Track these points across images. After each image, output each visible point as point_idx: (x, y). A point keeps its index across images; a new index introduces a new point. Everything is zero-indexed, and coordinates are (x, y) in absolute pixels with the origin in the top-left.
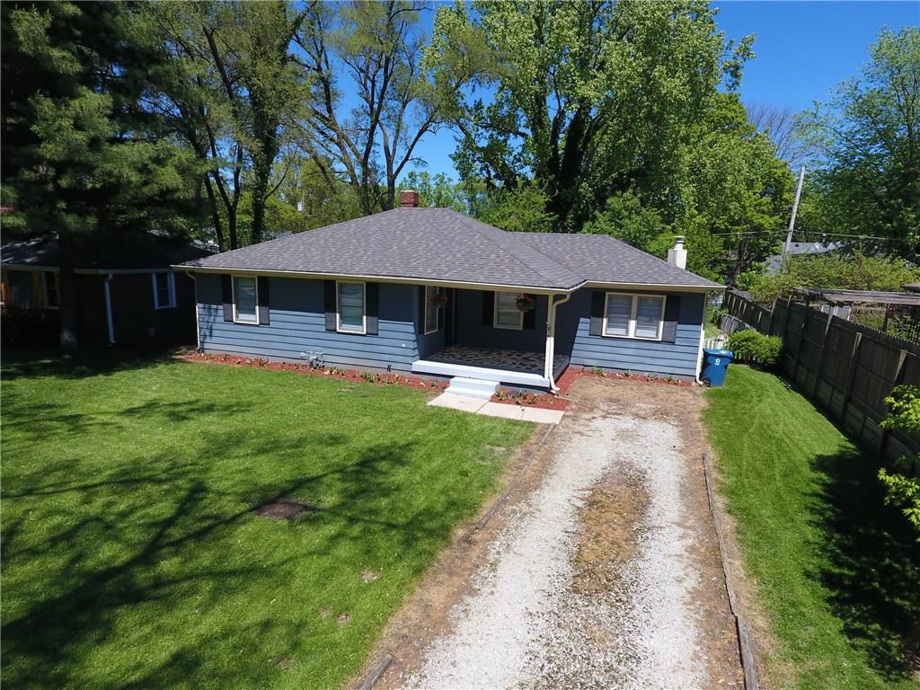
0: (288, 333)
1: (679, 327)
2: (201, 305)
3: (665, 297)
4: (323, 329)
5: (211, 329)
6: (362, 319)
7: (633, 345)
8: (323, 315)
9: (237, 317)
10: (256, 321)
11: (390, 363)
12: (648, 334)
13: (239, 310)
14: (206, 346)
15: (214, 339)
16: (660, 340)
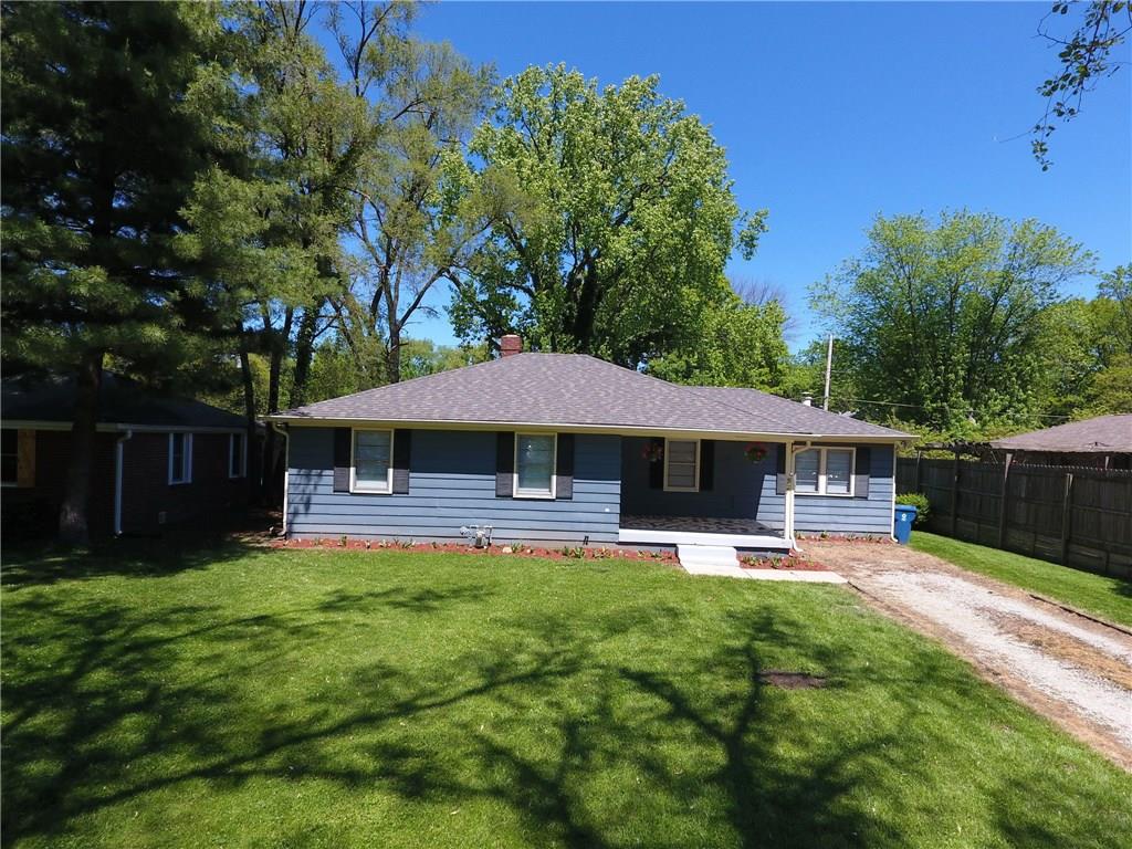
0: (437, 502)
1: (872, 480)
2: (294, 471)
3: (854, 449)
4: (493, 494)
5: (308, 504)
6: (550, 480)
7: (825, 502)
8: (494, 477)
9: (355, 484)
10: (387, 490)
11: (587, 534)
12: (840, 490)
13: (359, 476)
14: (296, 528)
15: (311, 518)
16: (852, 495)
